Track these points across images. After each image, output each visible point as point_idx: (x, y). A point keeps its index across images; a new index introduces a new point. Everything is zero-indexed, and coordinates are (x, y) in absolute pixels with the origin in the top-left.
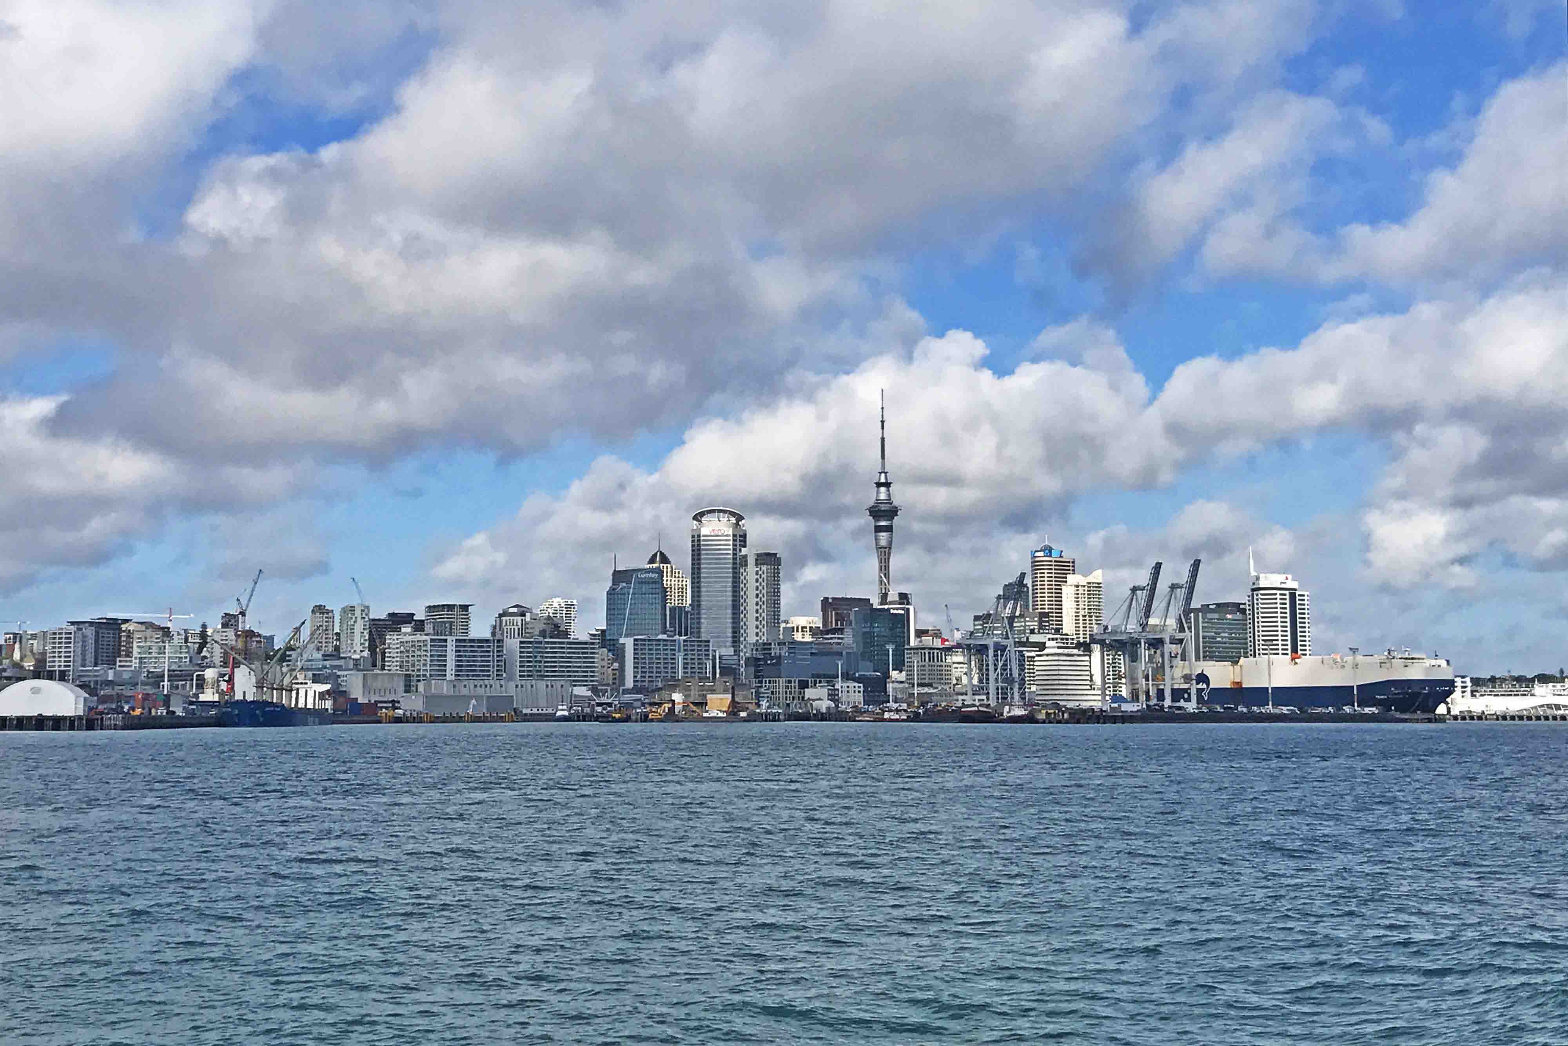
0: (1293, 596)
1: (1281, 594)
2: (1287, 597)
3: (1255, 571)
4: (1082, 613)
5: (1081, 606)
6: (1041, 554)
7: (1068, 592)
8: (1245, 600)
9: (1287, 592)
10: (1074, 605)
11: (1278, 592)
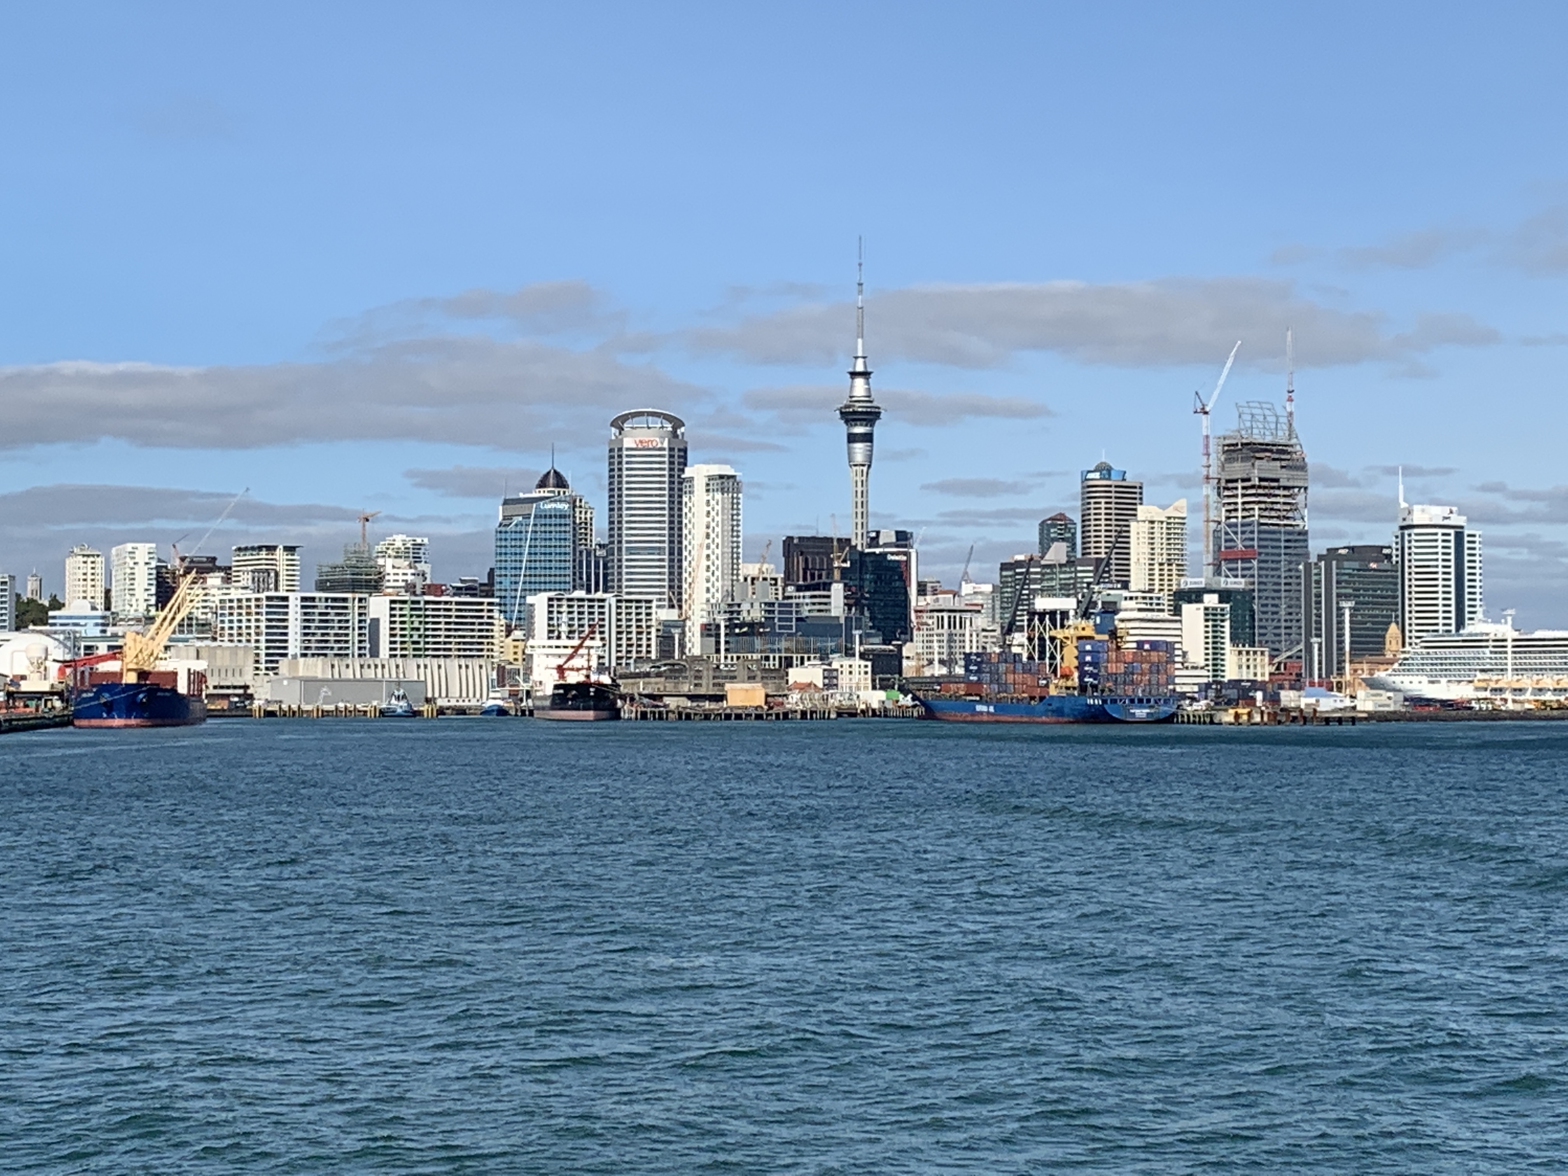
0: (1459, 537)
1: (1443, 534)
2: (1452, 538)
3: (1405, 500)
4: (1158, 559)
5: (1157, 551)
6: (1097, 475)
7: (1137, 531)
8: (1391, 541)
9: (1452, 531)
10: (1147, 549)
11: (1440, 531)
